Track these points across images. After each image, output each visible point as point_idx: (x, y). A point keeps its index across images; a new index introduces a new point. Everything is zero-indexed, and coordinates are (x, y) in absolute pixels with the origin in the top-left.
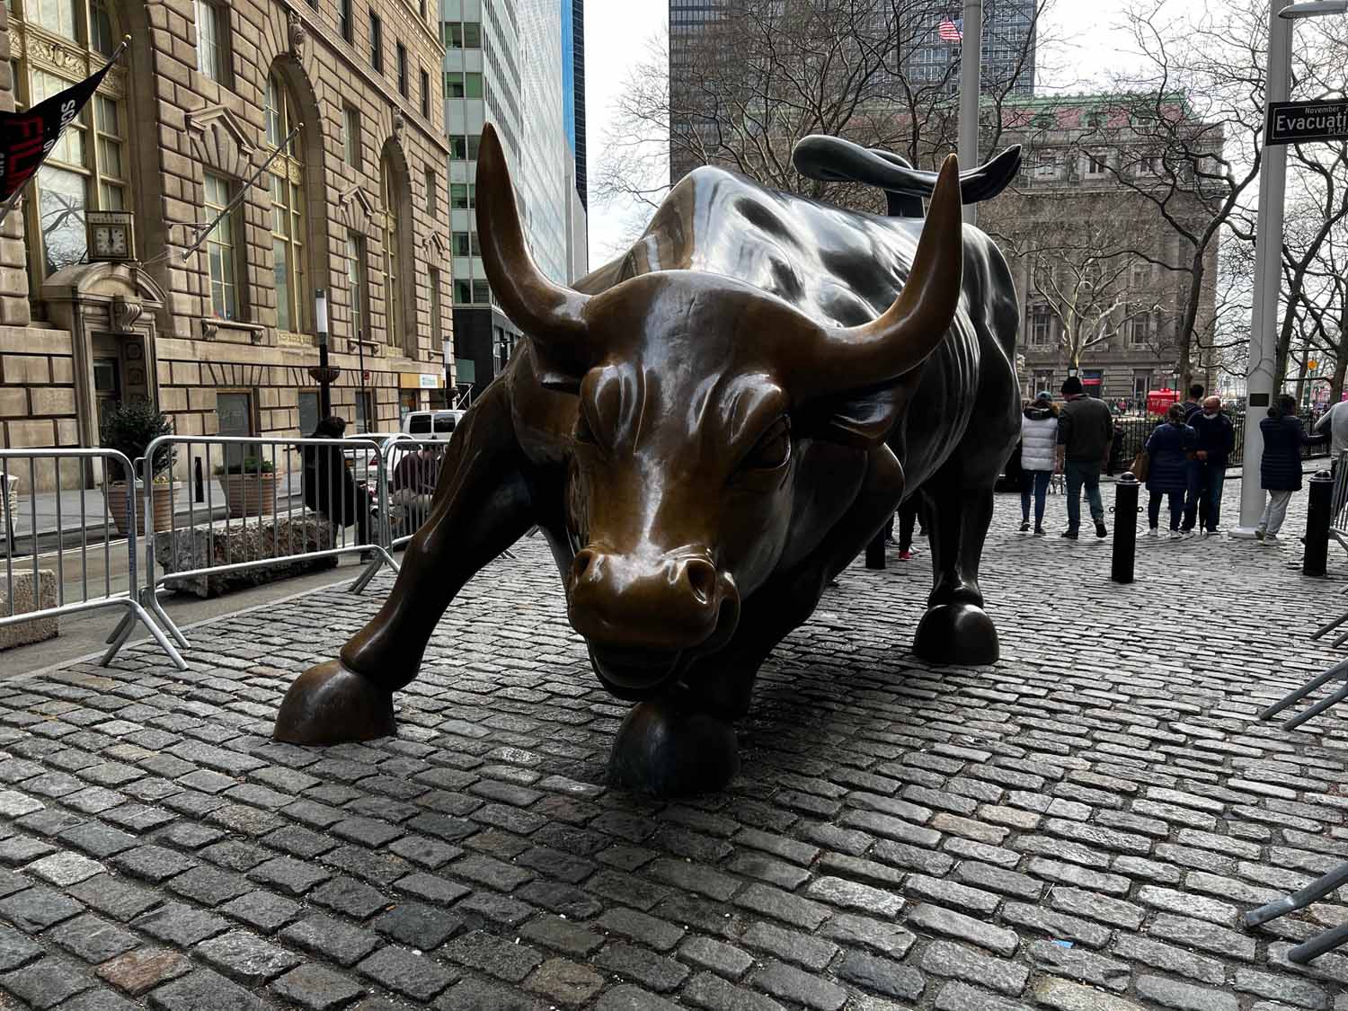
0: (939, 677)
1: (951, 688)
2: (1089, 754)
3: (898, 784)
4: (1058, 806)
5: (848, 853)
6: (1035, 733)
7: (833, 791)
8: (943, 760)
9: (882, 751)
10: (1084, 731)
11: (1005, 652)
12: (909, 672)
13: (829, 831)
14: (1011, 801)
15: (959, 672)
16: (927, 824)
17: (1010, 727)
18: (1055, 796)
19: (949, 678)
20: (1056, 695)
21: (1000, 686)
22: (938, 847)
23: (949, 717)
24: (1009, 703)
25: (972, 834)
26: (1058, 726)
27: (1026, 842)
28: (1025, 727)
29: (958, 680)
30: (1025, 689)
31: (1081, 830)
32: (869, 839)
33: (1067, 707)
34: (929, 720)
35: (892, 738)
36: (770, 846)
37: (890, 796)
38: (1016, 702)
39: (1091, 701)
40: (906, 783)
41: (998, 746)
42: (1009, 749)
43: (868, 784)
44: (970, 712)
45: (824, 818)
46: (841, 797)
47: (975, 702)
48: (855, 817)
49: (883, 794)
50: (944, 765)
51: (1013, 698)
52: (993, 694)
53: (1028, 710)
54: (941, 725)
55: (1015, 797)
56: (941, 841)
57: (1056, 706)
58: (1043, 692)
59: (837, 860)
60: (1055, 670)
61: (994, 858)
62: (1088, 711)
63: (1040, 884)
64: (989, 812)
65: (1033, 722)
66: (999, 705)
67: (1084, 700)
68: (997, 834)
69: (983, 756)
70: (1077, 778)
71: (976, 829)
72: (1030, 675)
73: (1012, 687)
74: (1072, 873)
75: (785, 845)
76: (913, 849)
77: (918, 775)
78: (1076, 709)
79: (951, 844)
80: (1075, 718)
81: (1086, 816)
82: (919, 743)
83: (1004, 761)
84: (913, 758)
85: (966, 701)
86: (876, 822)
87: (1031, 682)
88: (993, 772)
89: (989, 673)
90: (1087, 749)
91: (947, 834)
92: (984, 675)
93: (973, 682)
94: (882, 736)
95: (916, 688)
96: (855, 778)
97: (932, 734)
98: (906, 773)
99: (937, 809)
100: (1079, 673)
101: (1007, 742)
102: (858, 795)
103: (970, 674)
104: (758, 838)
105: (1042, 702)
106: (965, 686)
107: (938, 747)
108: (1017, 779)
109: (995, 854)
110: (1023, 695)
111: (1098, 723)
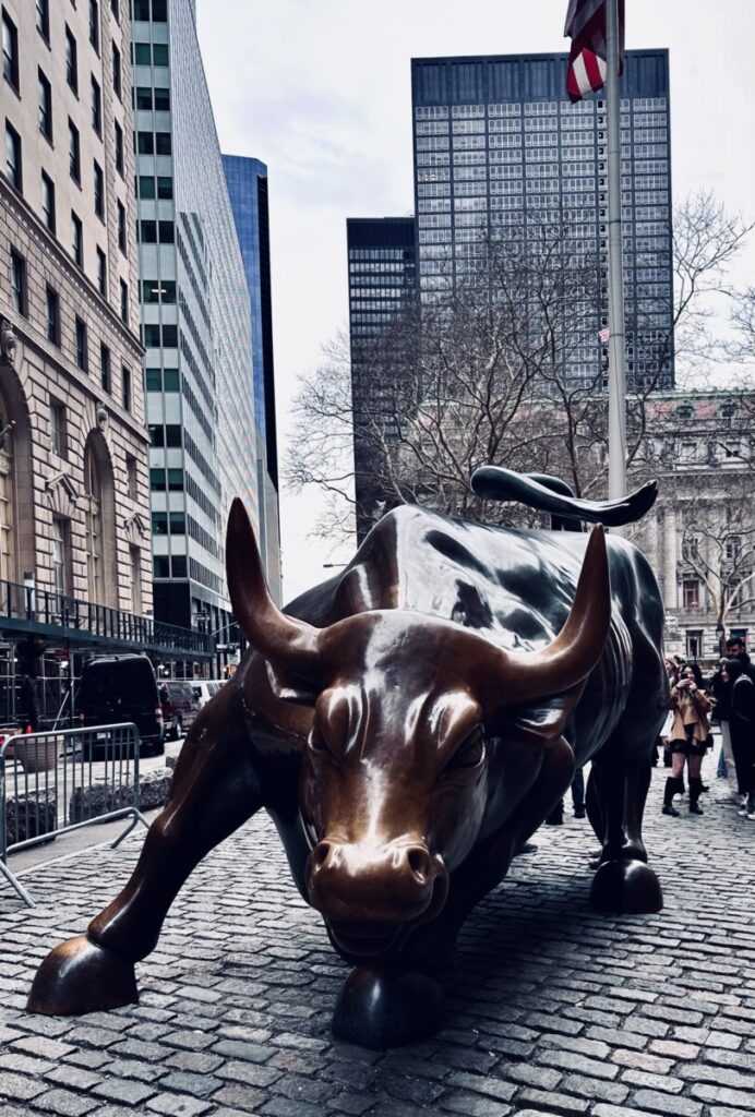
0: (612, 926)
1: (623, 934)
2: (740, 991)
3: (580, 1025)
4: (715, 1039)
5: (541, 1088)
6: (695, 974)
7: (528, 1034)
8: (618, 1002)
9: (566, 997)
10: (735, 970)
11: (668, 901)
12: (587, 923)
13: (523, 1071)
14: (678, 1036)
15: (630, 920)
16: (607, 1060)
18: (711, 1029)
19: (622, 927)
20: (712, 939)
21: (665, 933)
22: (617, 1079)
23: (623, 963)
24: (672, 948)
25: (645, 1066)
26: (714, 968)
27: (687, 1071)
28: (686, 969)
29: (628, 928)
30: (686, 935)
31: (733, 1058)
32: (558, 1076)
33: (721, 950)
34: (606, 966)
35: (574, 985)
36: (476, 1086)
37: (575, 1036)
38: (679, 948)
39: (741, 943)
40: (588, 1024)
41: (664, 988)
42: (672, 990)
43: (555, 1027)
44: (640, 958)
45: (518, 1059)
46: (534, 1040)
47: (643, 948)
48: (545, 1057)
49: (568, 1035)
50: (618, 1005)
51: (675, 943)
52: (659, 941)
53: (687, 953)
54: (616, 971)
55: (679, 1032)
56: (620, 1073)
57: (711, 949)
58: (701, 937)
59: (533, 1095)
60: (711, 916)
61: (662, 1086)
62: (739, 953)
63: (700, 1106)
64: (657, 1046)
65: (692, 964)
66: (664, 951)
67: (735, 943)
68: (665, 1065)
69: (651, 997)
70: (730, 1013)
71: (647, 1061)
72: (690, 921)
73: (675, 934)
74: (725, 1095)
75: (490, 1085)
76: (596, 1082)
77: (597, 1017)
78: (728, 951)
79: (628, 1076)
80: (727, 960)
81: (736, 1046)
82: (597, 988)
83: (669, 1000)
84: (594, 1001)
85: (635, 947)
86: (564, 1060)
87: (691, 929)
88: (660, 1012)
89: (655, 920)
90: (739, 986)
91: (623, 1067)
92: (651, 923)
93: (642, 930)
94: (565, 984)
95: (594, 937)
96: (545, 1022)
97: (608, 978)
98: (587, 1015)
99: (614, 1046)
100: (730, 919)
101: (671, 983)
102: (548, 1037)
103: (638, 922)
104: (465, 1079)
105: (700, 947)
106: (636, 933)
107: (614, 991)
108: (679, 1016)
109: (662, 1082)
110: (684, 940)
111: (747, 963)
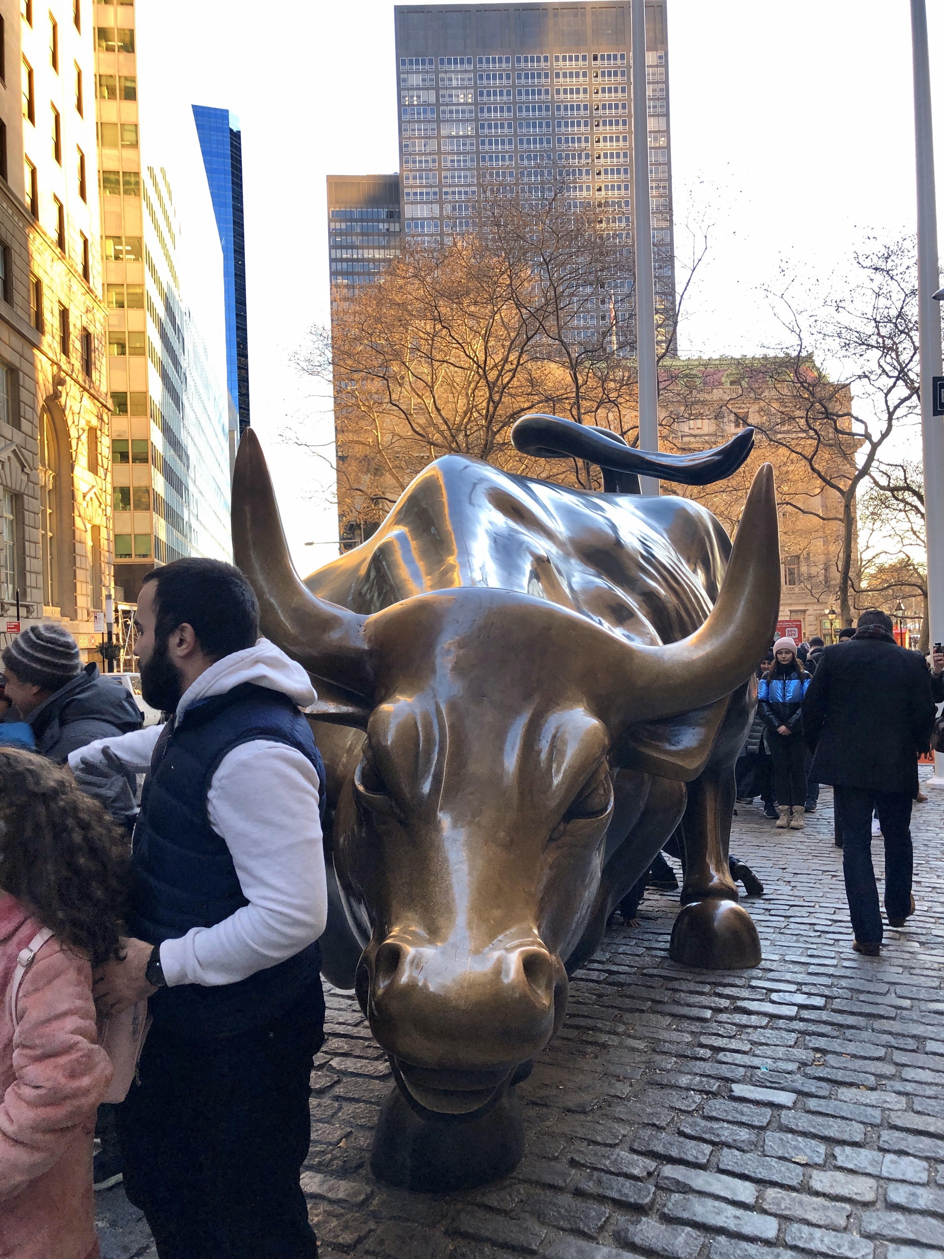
0: (707, 989)
1: (725, 1003)
2: (899, 1086)
3: (708, 1148)
4: (891, 1165)
6: (832, 1060)
7: (639, 1166)
8: (745, 1108)
9: (677, 1101)
10: (882, 1052)
11: (767, 949)
12: (676, 985)
13: (650, 1230)
14: (839, 1163)
15: (726, 981)
16: (758, 1208)
17: (800, 1054)
18: (883, 1150)
19: (720, 990)
20: (834, 1004)
21: (775, 997)
22: (780, 1241)
23: (734, 1044)
24: (790, 1019)
25: (812, 1217)
26: (851, 1048)
27: (873, 1222)
28: (819, 1052)
29: (728, 991)
30: (800, 999)
33: (851, 1020)
34: (715, 1050)
35: (684, 1080)
37: (705, 1168)
38: (797, 1017)
39: (874, 1010)
40: (717, 1146)
41: (799, 1082)
42: (811, 1087)
43: (675, 1153)
44: (755, 1036)
45: (639, 1210)
46: (651, 1175)
47: (754, 1020)
48: (673, 1204)
49: (696, 1166)
50: (749, 1113)
51: (792, 1011)
52: (770, 1008)
53: (812, 1028)
54: (728, 1057)
56: (780, 1231)
57: (839, 1018)
58: (819, 1001)
60: (822, 970)
62: (878, 1024)
64: (819, 1181)
65: (824, 1043)
66: (781, 1023)
67: (865, 1008)
68: (838, 1214)
69: (788, 1098)
70: (899, 1123)
71: (811, 1207)
72: (799, 978)
73: (786, 996)
77: (726, 1132)
78: (860, 1021)
79: (793, 1235)
80: (865, 1035)
82: (714, 1085)
83: (812, 1104)
84: (713, 1107)
85: (744, 1019)
86: (700, 1209)
87: (805, 989)
88: (804, 1122)
89: (759, 980)
90: (892, 1078)
91: (784, 1220)
92: (754, 983)
93: (745, 993)
94: (673, 1079)
95: (689, 1005)
96: (659, 1144)
97: (724, 1071)
98: (711, 1131)
99: (761, 1183)
101: (806, 1075)
102: (668, 1169)
103: (738, 982)
105: (824, 1015)
106: (739, 998)
107: (739, 1090)
108: (834, 1129)
109: (843, 1247)
110: (800, 1007)
